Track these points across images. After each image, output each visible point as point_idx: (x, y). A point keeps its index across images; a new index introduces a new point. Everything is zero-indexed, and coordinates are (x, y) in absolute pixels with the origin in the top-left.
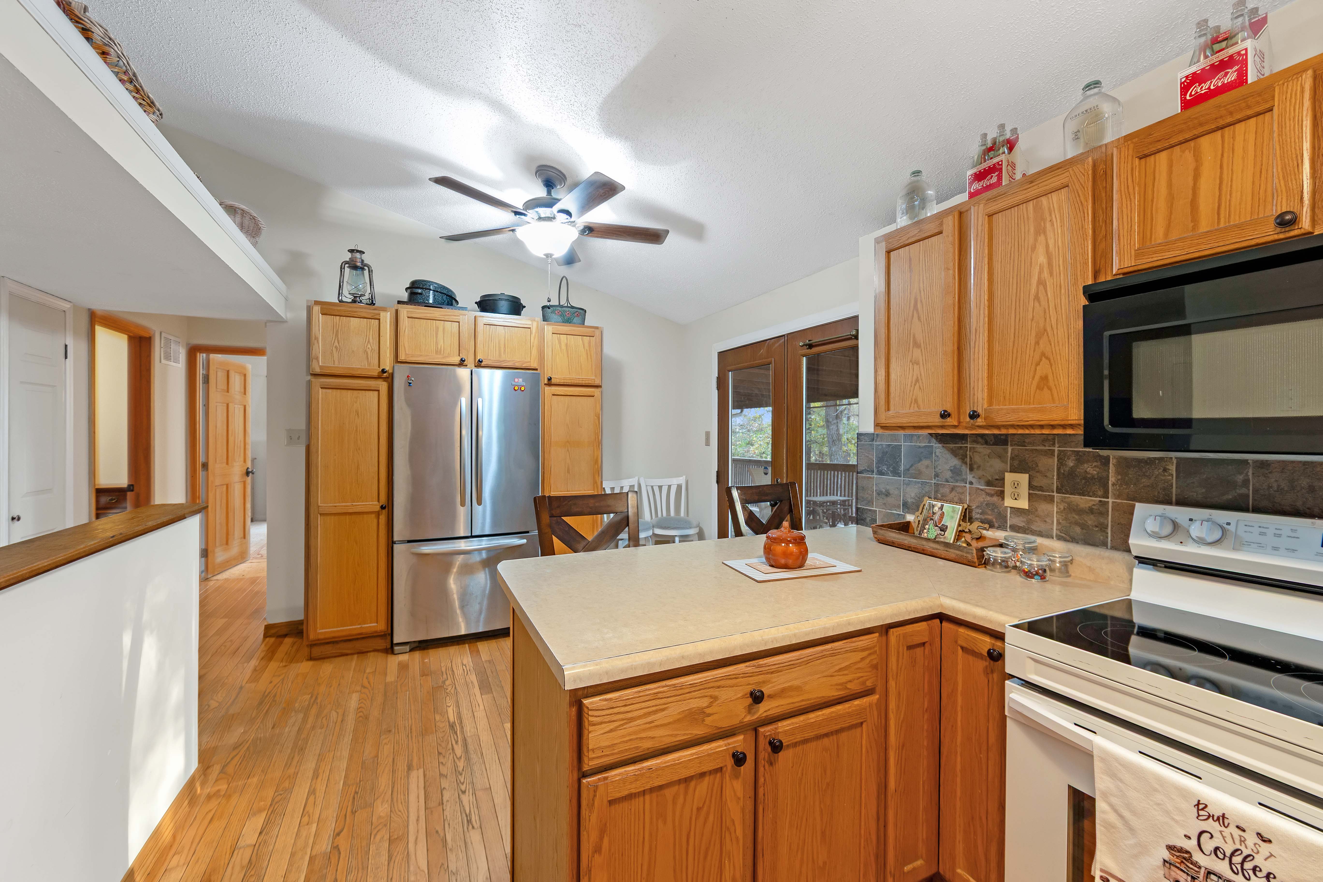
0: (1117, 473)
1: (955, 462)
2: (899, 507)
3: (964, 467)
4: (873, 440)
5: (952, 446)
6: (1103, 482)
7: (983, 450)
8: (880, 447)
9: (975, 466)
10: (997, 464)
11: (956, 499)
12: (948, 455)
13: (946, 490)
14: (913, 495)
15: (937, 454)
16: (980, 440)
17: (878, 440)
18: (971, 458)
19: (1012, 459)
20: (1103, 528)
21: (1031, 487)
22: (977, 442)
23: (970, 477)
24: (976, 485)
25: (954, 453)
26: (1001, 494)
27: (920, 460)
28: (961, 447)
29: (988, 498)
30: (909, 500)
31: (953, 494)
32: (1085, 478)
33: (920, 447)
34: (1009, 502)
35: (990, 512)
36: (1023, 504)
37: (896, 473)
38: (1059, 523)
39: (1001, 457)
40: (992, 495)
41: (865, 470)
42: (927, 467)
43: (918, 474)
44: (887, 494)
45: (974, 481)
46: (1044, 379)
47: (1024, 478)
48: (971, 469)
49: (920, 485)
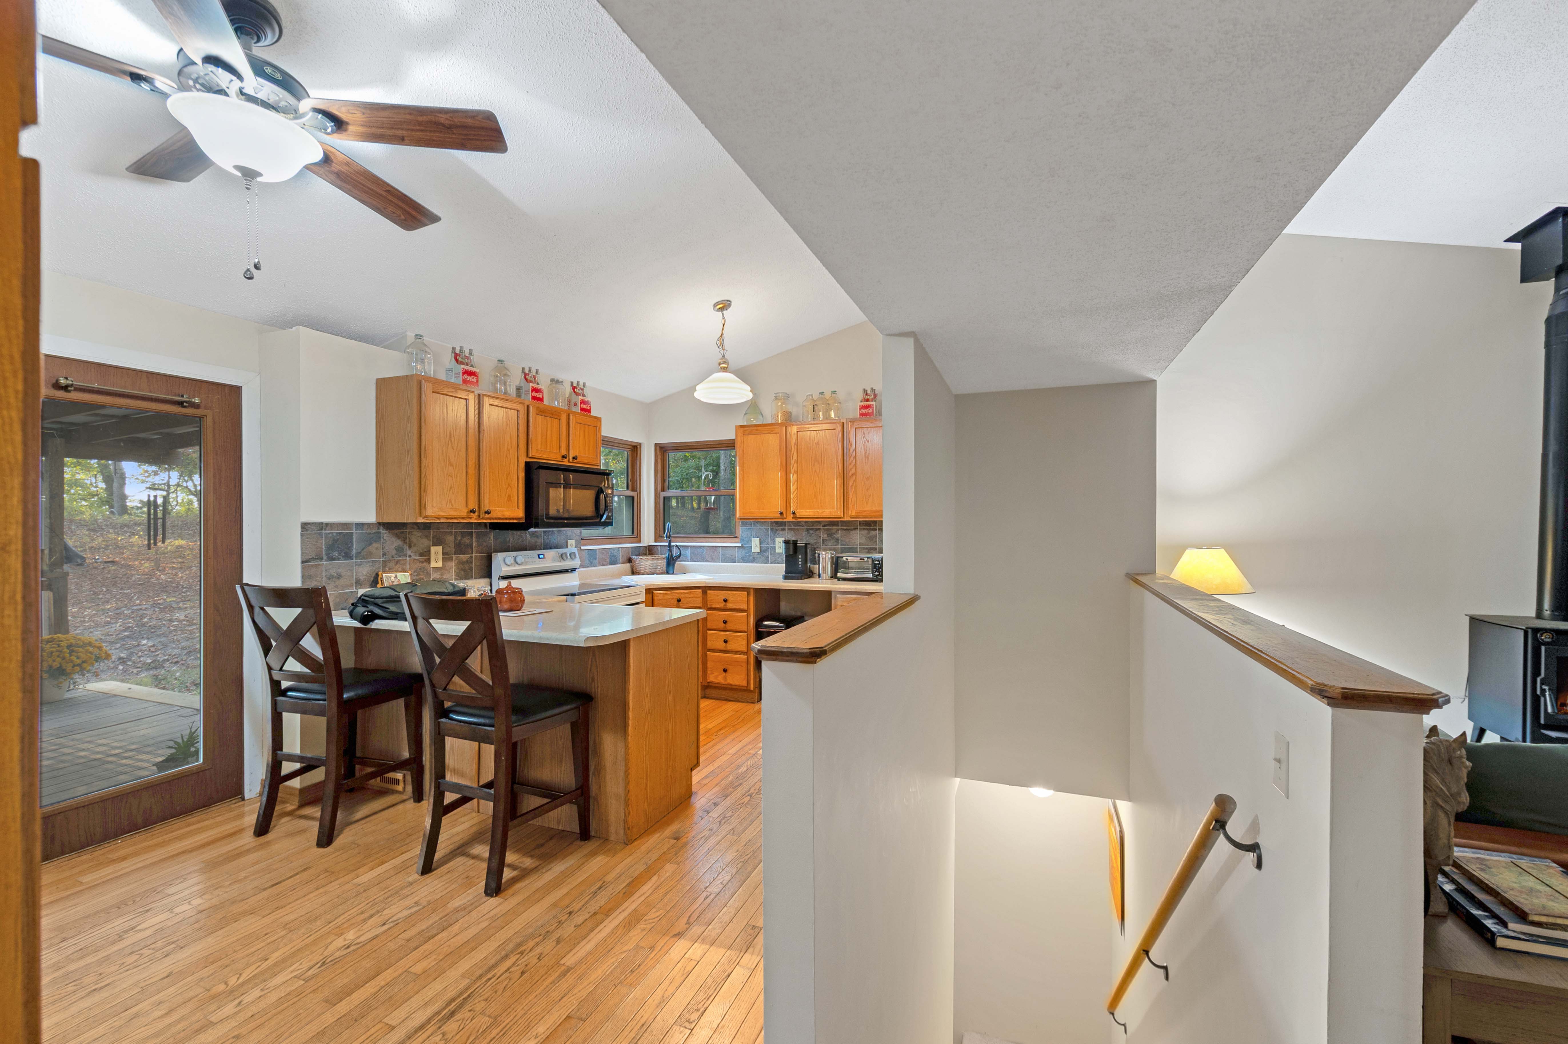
0: (476, 541)
1: (399, 542)
2: (351, 586)
3: (405, 546)
4: (322, 529)
5: (396, 531)
6: (471, 546)
7: (417, 533)
8: (330, 535)
9: (413, 545)
10: (425, 542)
11: (400, 569)
12: (394, 539)
13: (392, 564)
14: (365, 573)
15: (385, 538)
16: (415, 527)
17: (328, 529)
18: (410, 539)
19: (433, 538)
20: (471, 569)
21: (443, 554)
22: (413, 528)
23: (409, 553)
24: (413, 557)
25: (398, 536)
26: (429, 561)
27: (371, 544)
28: (403, 532)
29: (421, 564)
30: (362, 578)
31: (397, 567)
32: (465, 546)
33: (370, 533)
34: (433, 564)
35: (422, 573)
36: (440, 564)
37: (348, 556)
38: (455, 571)
39: (427, 537)
40: (422, 562)
41: (313, 558)
42: (377, 549)
43: (370, 555)
44: (339, 577)
45: (412, 554)
46: (509, 496)
47: (439, 549)
48: (410, 547)
49: (371, 564)
